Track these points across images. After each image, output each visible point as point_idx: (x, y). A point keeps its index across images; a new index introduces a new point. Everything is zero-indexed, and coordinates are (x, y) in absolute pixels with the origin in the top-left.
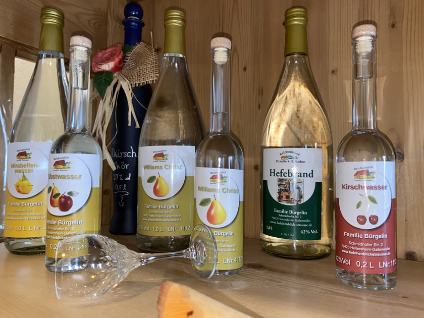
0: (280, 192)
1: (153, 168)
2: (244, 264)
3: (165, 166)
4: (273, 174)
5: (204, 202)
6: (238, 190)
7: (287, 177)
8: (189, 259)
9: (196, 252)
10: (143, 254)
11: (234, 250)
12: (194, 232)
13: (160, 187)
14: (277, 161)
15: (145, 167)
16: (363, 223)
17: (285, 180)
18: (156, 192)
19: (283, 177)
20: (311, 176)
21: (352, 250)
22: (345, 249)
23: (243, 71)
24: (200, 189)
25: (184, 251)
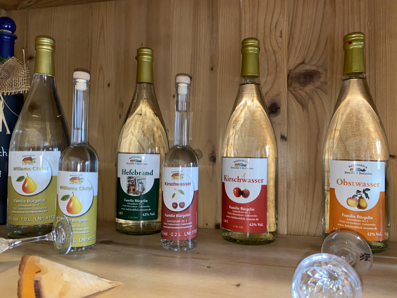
0: (129, 186)
1: (22, 169)
2: (96, 241)
3: (33, 168)
4: (124, 173)
5: (65, 198)
6: (92, 187)
7: (134, 176)
8: (51, 241)
9: (57, 236)
10: (12, 240)
11: (88, 231)
12: (56, 221)
13: (28, 185)
14: (127, 163)
15: (15, 169)
16: (175, 207)
17: (133, 178)
18: (24, 189)
19: (131, 175)
20: (151, 174)
21: (169, 226)
22: (165, 225)
23: (107, 87)
24: (61, 187)
25: (46, 235)
